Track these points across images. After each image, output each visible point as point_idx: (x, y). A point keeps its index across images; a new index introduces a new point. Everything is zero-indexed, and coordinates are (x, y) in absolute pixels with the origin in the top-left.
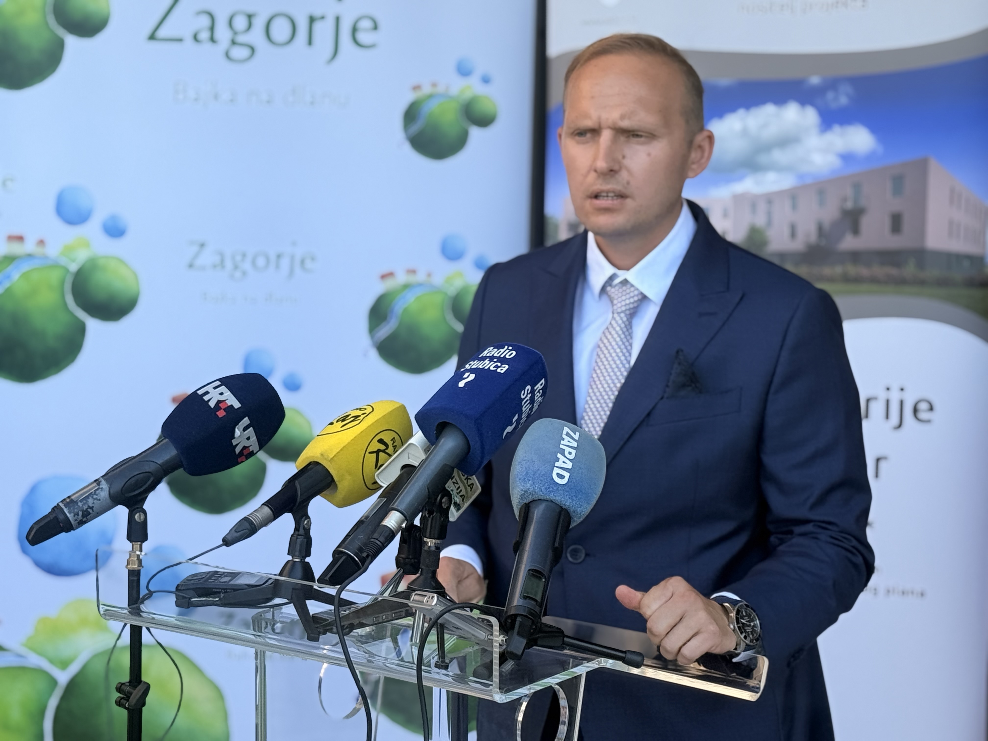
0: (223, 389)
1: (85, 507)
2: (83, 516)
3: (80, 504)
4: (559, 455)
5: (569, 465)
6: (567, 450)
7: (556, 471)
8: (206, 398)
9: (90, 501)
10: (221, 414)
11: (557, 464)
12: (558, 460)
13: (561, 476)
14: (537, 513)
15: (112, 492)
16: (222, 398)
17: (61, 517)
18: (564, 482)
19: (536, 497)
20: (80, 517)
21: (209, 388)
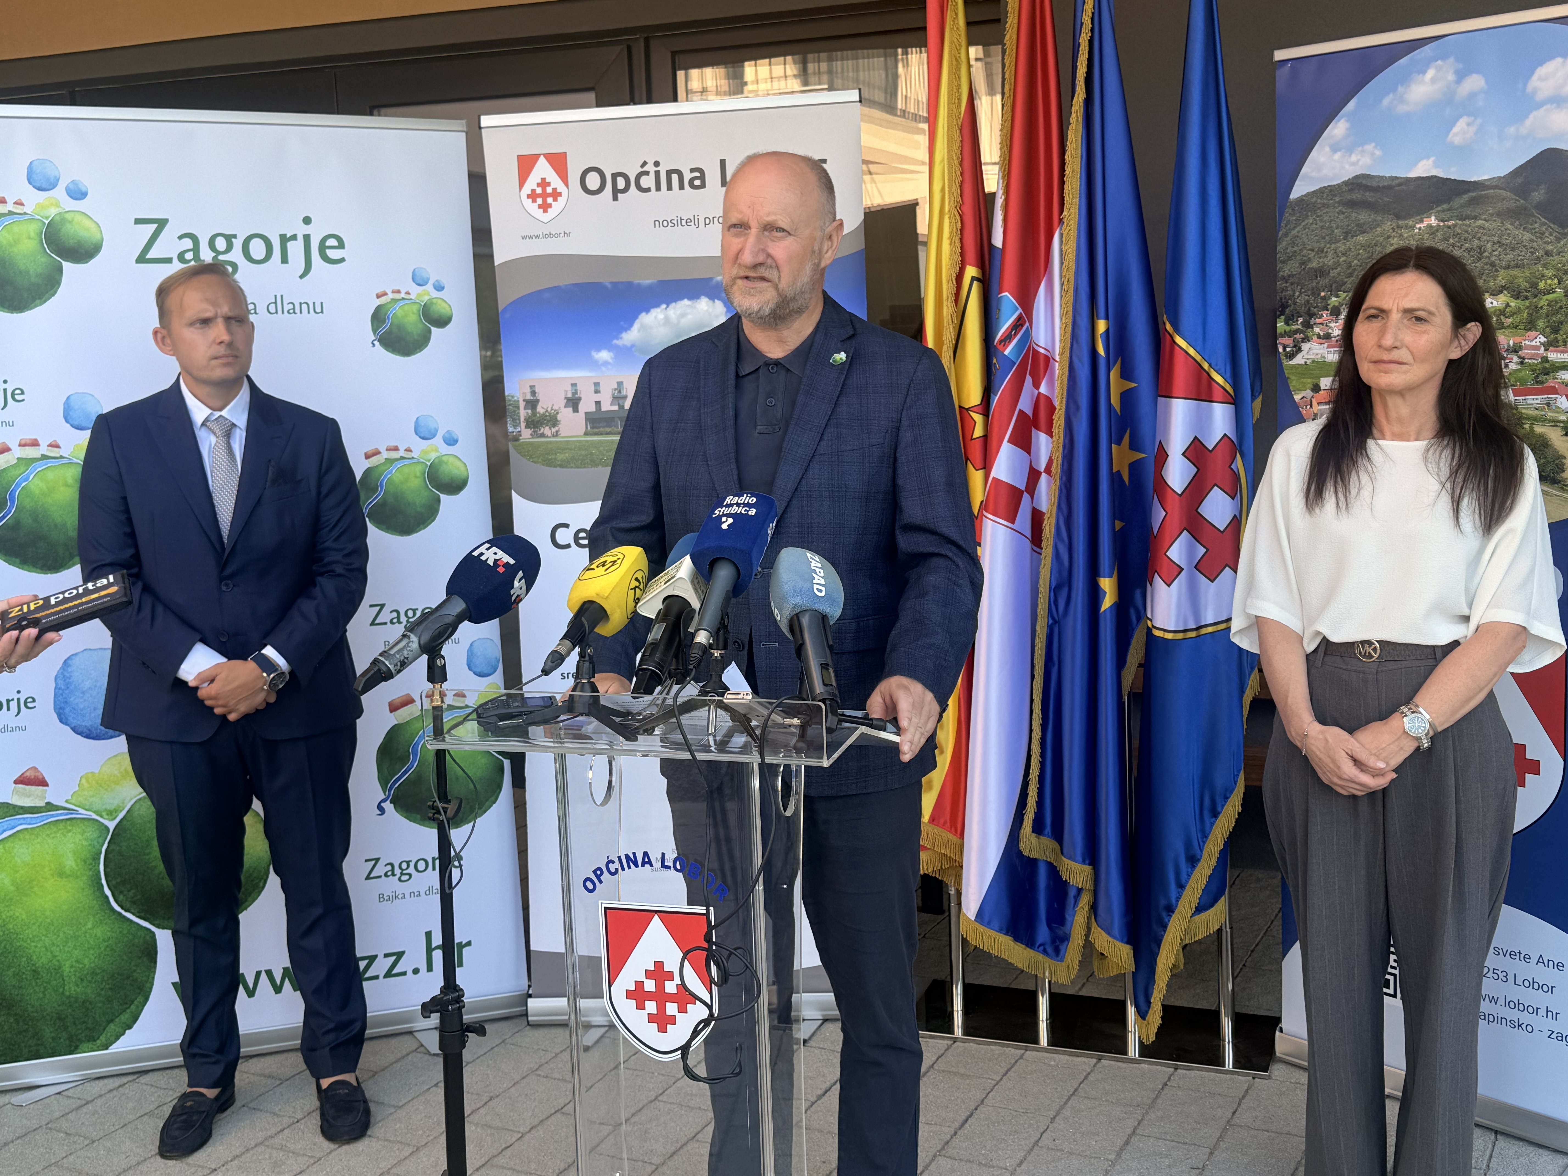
0: (494, 549)
1: (402, 658)
2: (401, 666)
3: (398, 656)
4: (814, 575)
5: (822, 581)
6: (818, 570)
7: (815, 587)
8: (483, 558)
9: (405, 652)
10: (501, 570)
11: (815, 581)
12: (814, 578)
13: (820, 591)
14: (805, 620)
15: (422, 643)
16: (497, 557)
17: (384, 669)
18: (822, 594)
19: (803, 608)
20: (399, 667)
21: (482, 549)
